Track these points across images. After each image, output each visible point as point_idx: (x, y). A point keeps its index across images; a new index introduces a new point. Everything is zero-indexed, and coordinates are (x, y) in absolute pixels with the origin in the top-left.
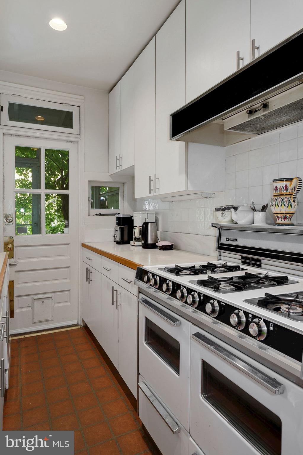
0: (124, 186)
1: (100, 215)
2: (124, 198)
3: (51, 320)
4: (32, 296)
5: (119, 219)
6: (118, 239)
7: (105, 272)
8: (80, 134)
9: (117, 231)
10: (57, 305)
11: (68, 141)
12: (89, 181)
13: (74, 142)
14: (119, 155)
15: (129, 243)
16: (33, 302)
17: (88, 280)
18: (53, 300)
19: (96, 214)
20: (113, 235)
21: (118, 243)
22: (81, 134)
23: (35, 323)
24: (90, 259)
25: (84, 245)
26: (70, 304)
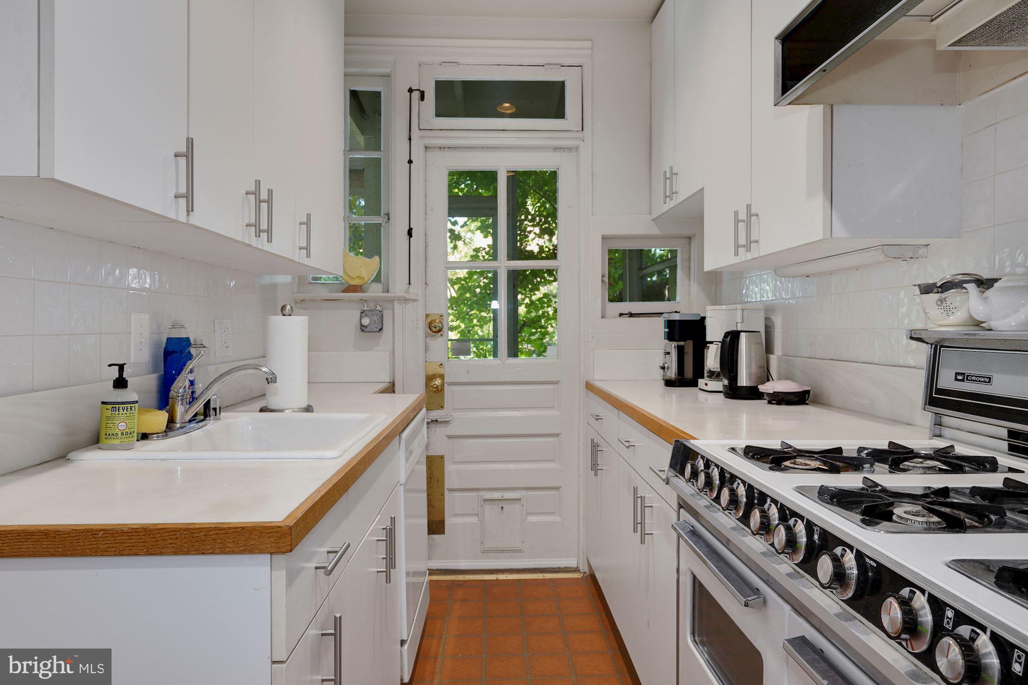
0: (690, 243)
1: (631, 315)
2: (690, 273)
3: (520, 551)
4: (481, 493)
5: (670, 324)
6: (672, 373)
7: (622, 449)
8: (583, 130)
9: (669, 353)
10: (532, 519)
11: (556, 149)
12: (602, 235)
13: (570, 149)
14: (671, 168)
15: (697, 386)
16: (482, 506)
17: (595, 467)
18: (523, 505)
19: (621, 315)
20: (661, 365)
21: (669, 383)
22: (585, 129)
23: (485, 551)
24: (598, 418)
25: (589, 387)
26: (561, 520)
